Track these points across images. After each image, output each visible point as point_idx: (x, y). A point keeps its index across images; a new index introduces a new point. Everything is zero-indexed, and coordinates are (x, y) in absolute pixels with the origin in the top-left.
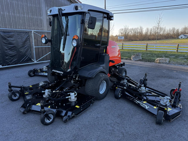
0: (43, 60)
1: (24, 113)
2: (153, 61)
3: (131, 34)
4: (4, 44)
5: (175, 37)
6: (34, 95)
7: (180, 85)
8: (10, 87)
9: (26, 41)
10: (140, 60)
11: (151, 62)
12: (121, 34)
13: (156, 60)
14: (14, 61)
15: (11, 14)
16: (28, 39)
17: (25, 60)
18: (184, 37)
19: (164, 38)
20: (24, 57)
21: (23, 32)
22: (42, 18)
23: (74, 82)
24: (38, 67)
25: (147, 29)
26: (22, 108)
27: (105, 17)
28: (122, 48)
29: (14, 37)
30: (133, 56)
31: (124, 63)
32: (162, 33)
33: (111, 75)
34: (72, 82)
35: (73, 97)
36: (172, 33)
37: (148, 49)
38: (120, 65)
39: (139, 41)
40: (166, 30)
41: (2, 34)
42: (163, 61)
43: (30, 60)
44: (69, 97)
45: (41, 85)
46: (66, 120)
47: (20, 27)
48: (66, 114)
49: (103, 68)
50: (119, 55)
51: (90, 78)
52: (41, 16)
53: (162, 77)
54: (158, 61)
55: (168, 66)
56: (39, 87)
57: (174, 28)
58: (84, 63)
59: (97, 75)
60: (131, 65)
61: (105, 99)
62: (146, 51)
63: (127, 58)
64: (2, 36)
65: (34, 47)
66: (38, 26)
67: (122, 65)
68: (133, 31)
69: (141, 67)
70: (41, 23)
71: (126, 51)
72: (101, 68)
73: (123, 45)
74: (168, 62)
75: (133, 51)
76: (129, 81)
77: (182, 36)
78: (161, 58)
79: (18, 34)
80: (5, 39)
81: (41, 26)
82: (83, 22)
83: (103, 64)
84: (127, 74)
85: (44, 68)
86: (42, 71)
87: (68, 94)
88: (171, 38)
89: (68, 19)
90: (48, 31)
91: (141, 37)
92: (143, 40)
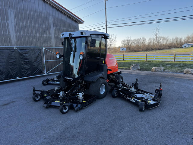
0: (52, 72)
1: (47, 108)
2: (150, 70)
3: (134, 44)
4: (21, 60)
5: (179, 46)
6: (51, 96)
7: (161, 86)
8: (34, 90)
9: (38, 56)
10: (138, 70)
11: (148, 71)
12: (123, 46)
13: (152, 69)
14: (28, 73)
15: (26, 34)
16: (40, 54)
17: (37, 72)
18: (187, 46)
19: (167, 48)
20: (36, 70)
21: (36, 49)
22: (51, 36)
23: (81, 87)
24: (50, 78)
25: (150, 39)
26: (45, 104)
27: (103, 37)
28: (123, 59)
29: (29, 53)
30: (132, 66)
31: (121, 72)
32: (165, 43)
33: (109, 80)
34: (79, 86)
35: (81, 95)
36: (175, 42)
37: (148, 60)
38: (117, 73)
39: (142, 51)
40: (169, 40)
41: (19, 51)
42: (158, 70)
43: (41, 72)
44: (78, 96)
45: (55, 89)
46: (77, 109)
47: (33, 45)
48: (77, 106)
49: (102, 74)
50: (116, 65)
51: (93, 82)
52: (50, 35)
53: (154, 82)
54: (154, 70)
55: (162, 73)
56: (55, 91)
57: (177, 37)
58: (88, 71)
59: (98, 80)
60: (129, 74)
61: (105, 98)
62: (146, 61)
63: (126, 68)
64: (19, 53)
65: (45, 61)
66: (47, 43)
67: (119, 73)
68: (135, 42)
69: (138, 75)
70: (50, 40)
71: (127, 62)
72: (101, 75)
73: (124, 56)
74: (163, 70)
75: (133, 62)
76: (123, 85)
77: (185, 45)
78: (156, 67)
79: (32, 51)
80: (22, 55)
81: (50, 43)
82: (86, 43)
83: (103, 72)
84: (123, 80)
85: (55, 78)
86: (53, 80)
87: (77, 94)
88: (174, 48)
89: (76, 41)
90: (55, 47)
91: (145, 47)
92: (146, 50)
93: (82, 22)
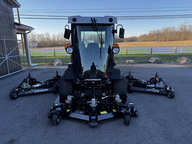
91: (51, 43)
92: (53, 46)
93: (19, 6)
